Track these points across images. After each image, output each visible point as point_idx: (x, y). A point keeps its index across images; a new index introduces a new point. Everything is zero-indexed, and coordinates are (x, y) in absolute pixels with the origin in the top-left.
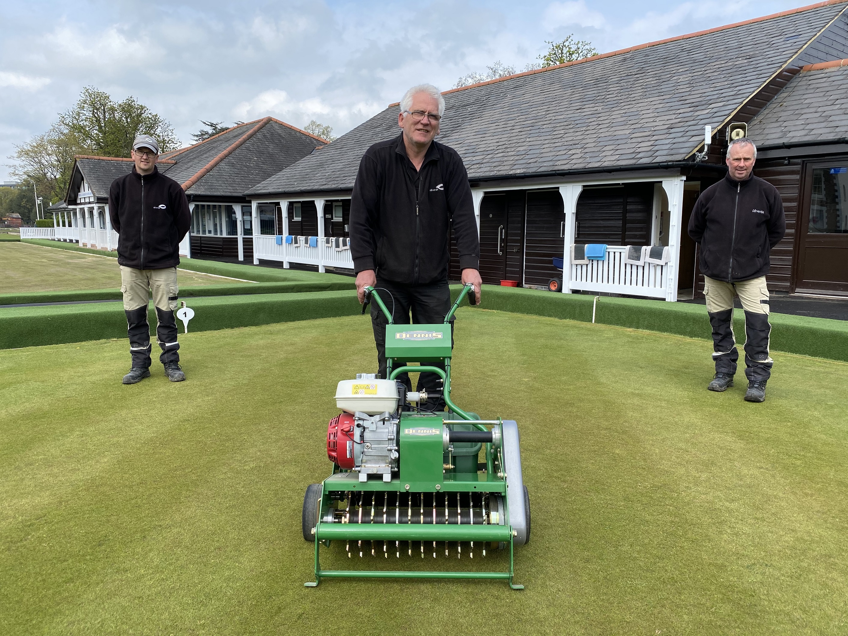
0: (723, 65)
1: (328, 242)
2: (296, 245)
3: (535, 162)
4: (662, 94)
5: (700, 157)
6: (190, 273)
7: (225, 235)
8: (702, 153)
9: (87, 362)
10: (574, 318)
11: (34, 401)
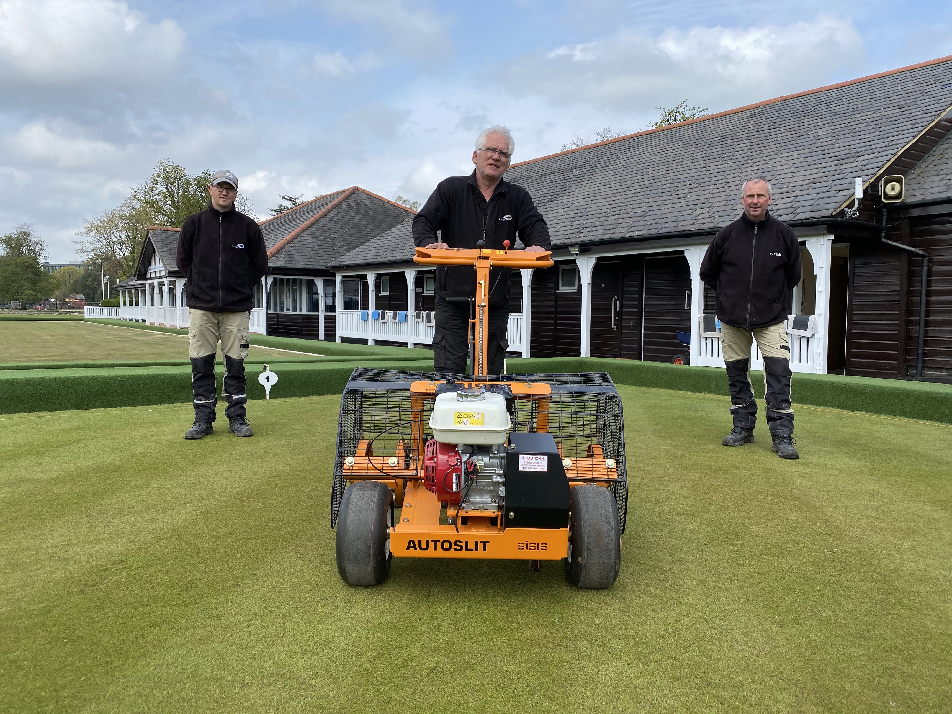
0: (870, 116)
1: (418, 316)
2: (383, 321)
3: (656, 223)
4: (800, 148)
5: (850, 213)
6: (266, 349)
7: (304, 312)
8: (852, 208)
9: (161, 423)
10: (709, 392)
11: (105, 456)
